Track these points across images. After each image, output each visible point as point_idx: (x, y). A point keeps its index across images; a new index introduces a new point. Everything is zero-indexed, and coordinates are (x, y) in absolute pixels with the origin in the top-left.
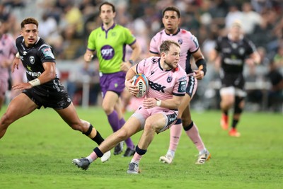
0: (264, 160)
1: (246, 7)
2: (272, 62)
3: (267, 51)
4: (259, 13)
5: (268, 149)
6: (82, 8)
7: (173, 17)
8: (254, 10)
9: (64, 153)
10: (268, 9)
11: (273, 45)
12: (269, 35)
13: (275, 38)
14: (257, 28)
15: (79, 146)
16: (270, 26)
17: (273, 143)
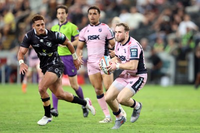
0: (149, 119)
1: (133, 9)
2: (152, 49)
3: (149, 41)
4: (142, 14)
5: (151, 111)
6: (14, 12)
7: (95, 14)
8: (138, 12)
9: (5, 117)
10: (149, 11)
11: (153, 36)
12: (150, 30)
13: (154, 32)
14: (141, 25)
15: (15, 112)
16: (150, 23)
17: (155, 106)
